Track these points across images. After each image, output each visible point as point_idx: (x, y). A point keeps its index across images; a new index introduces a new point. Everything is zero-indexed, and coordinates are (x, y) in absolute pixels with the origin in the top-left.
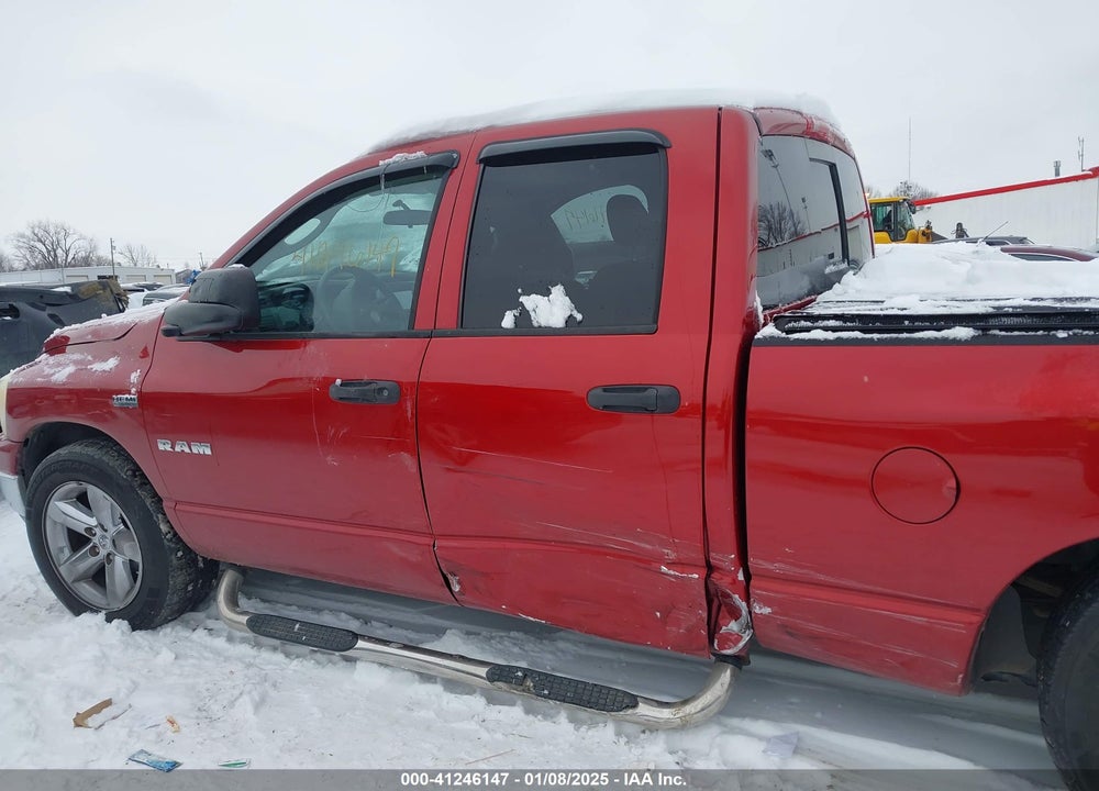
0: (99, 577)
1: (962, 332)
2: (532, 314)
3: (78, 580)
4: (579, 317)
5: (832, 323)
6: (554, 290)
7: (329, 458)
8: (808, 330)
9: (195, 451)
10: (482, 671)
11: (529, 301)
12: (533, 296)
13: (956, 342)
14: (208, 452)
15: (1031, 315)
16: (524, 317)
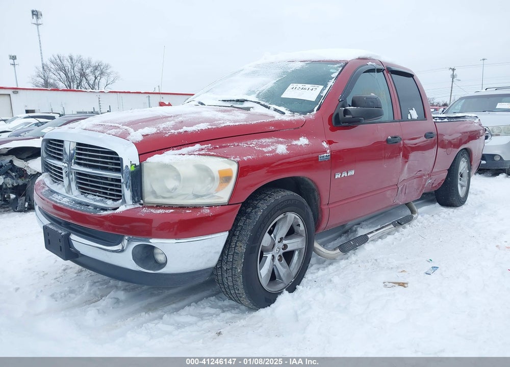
2: (412, 115)
6: (413, 109)
12: (411, 111)
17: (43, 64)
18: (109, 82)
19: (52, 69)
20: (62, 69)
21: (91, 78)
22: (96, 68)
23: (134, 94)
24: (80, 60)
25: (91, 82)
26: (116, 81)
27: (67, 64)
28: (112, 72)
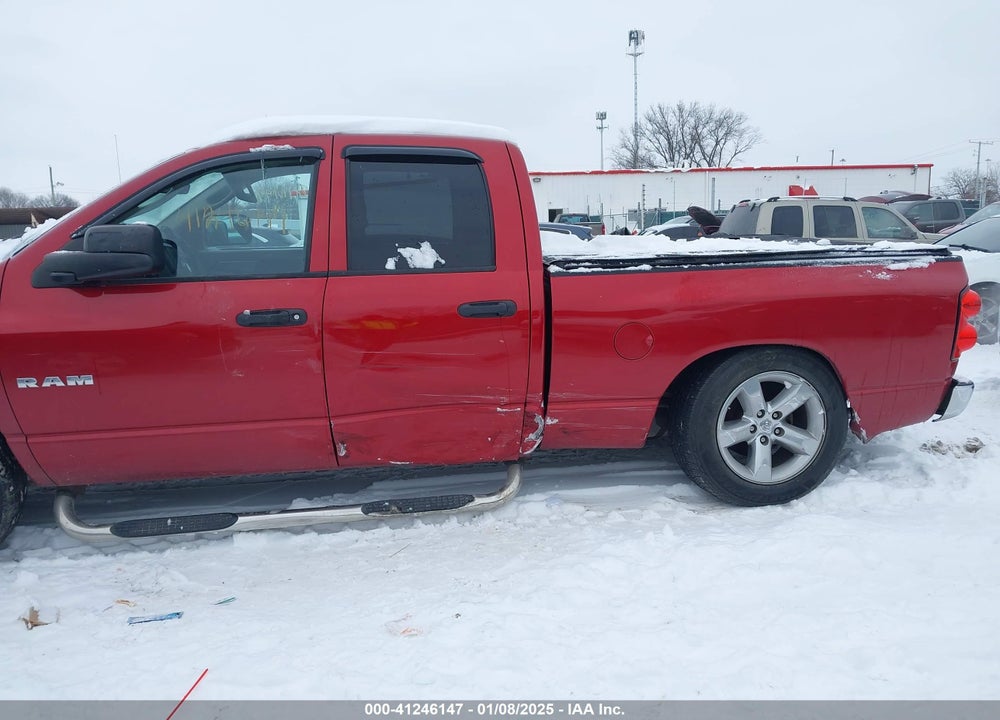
1: (646, 267)
2: (409, 260)
4: (443, 262)
5: (587, 264)
6: (422, 244)
7: (235, 372)
8: (576, 268)
9: (71, 383)
11: (406, 252)
12: (408, 249)
13: (645, 271)
14: (90, 382)
15: (671, 258)
16: (402, 263)
17: (636, 123)
18: (739, 149)
19: (647, 132)
20: (663, 129)
21: (709, 143)
22: (720, 124)
23: (738, 172)
24: (693, 112)
25: (708, 150)
26: (754, 146)
27: (673, 121)
28: (748, 128)
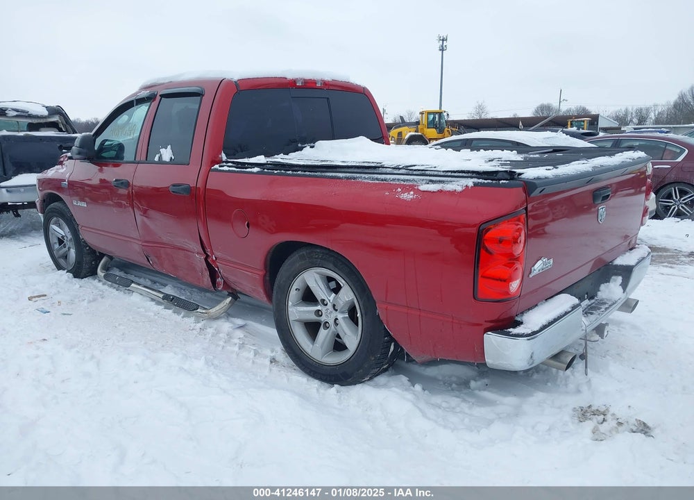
0: (65, 257)
1: (256, 170)
2: (162, 156)
3: (60, 258)
4: (172, 157)
5: (230, 164)
6: (169, 146)
8: (223, 167)
9: (82, 205)
10: (161, 296)
11: (162, 151)
12: (164, 149)
13: (253, 173)
14: (86, 206)
